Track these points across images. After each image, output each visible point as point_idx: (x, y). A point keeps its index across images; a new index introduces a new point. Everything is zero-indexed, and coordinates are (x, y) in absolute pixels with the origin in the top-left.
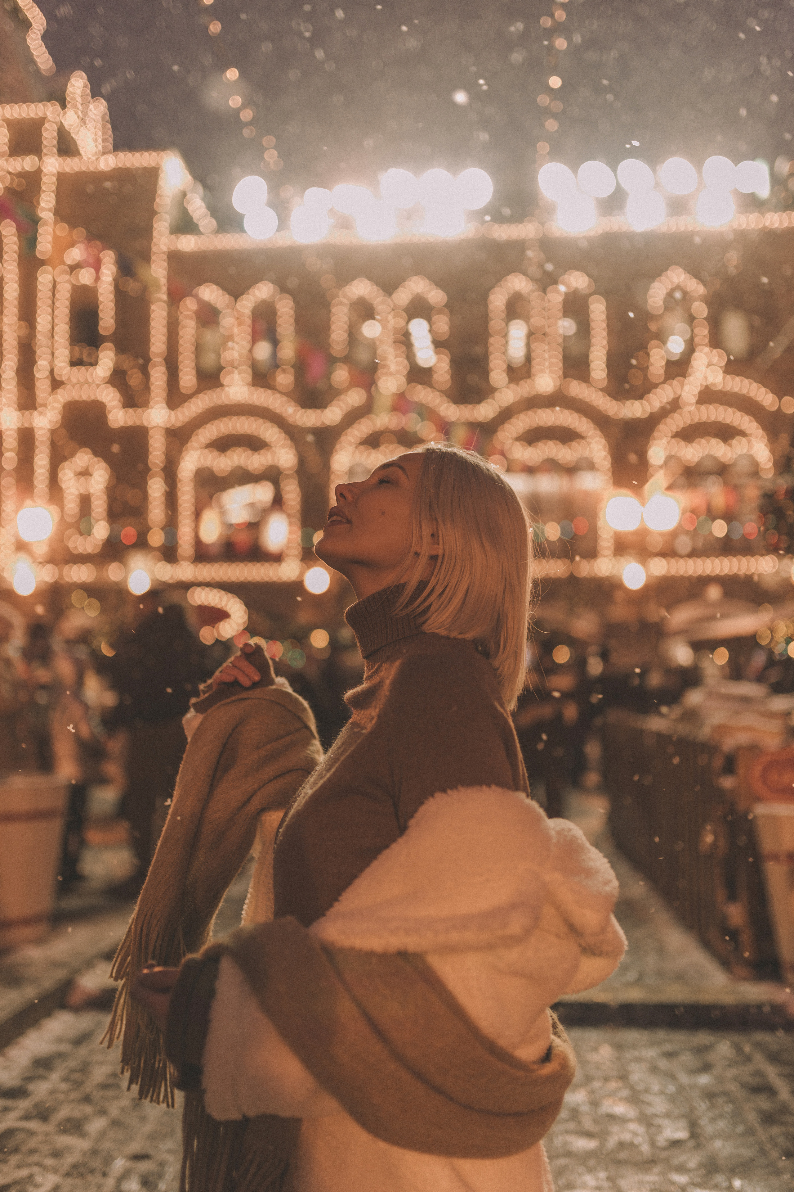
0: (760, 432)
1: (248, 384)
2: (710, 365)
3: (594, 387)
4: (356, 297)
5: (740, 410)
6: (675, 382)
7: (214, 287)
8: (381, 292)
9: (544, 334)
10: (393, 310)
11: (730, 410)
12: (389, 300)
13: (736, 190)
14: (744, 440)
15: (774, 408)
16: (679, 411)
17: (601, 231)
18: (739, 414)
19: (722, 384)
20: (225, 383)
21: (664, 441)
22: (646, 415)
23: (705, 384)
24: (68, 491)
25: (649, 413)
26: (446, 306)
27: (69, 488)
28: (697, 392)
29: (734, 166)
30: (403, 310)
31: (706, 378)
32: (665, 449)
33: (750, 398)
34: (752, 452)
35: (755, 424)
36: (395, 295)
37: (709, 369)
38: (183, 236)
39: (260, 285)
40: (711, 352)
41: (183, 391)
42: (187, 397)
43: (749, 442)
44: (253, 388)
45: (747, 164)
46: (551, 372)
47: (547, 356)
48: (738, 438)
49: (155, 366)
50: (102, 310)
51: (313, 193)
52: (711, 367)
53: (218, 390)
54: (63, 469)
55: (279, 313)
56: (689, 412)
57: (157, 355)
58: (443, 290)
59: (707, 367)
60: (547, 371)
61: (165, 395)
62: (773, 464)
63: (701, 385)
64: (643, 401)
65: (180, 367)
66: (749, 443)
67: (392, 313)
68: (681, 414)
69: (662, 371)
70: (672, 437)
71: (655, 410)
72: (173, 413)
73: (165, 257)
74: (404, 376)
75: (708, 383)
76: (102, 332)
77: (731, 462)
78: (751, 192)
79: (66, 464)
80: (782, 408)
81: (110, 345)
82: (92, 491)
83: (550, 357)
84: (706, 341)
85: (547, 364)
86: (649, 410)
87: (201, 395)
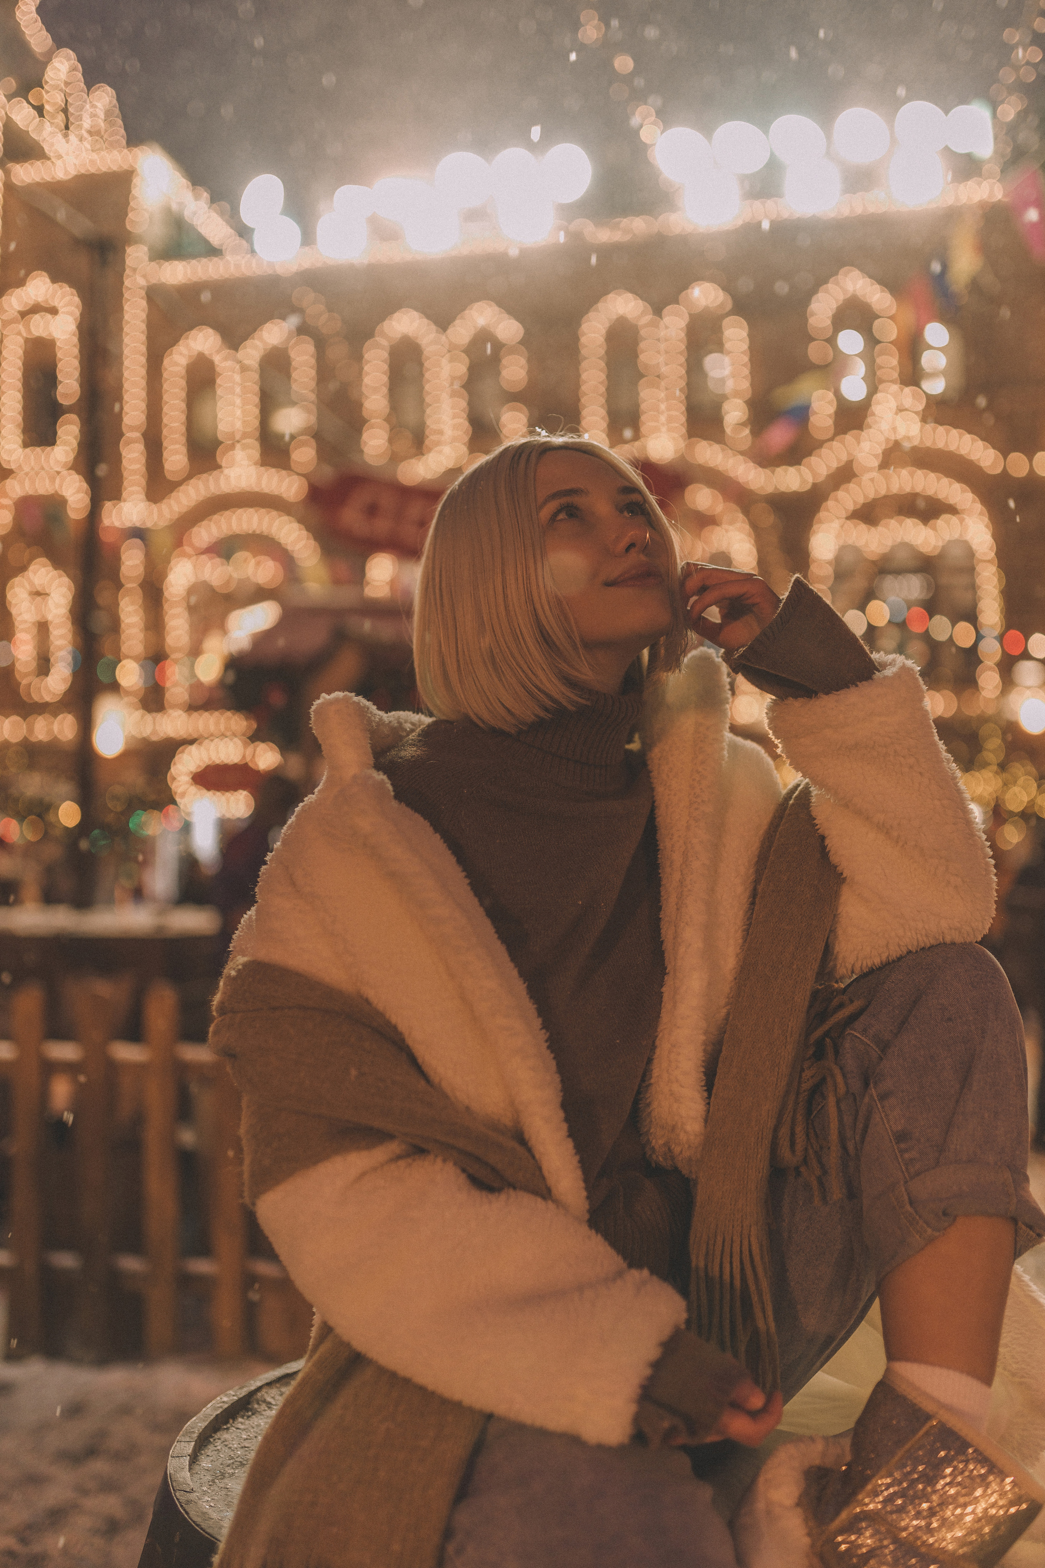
0: (979, 506)
1: (256, 464)
2: (900, 410)
3: (731, 449)
4: (399, 336)
5: (947, 476)
6: (849, 438)
7: (210, 331)
8: (433, 327)
9: (658, 376)
10: (449, 351)
11: (932, 476)
12: (444, 337)
13: (947, 148)
14: (954, 519)
15: (998, 470)
16: (854, 480)
17: (740, 222)
18: (945, 481)
19: (919, 439)
20: (223, 464)
21: (836, 525)
22: (808, 487)
23: (893, 438)
24: (19, 619)
25: (811, 484)
26: (522, 342)
27: (21, 614)
28: (880, 451)
29: (943, 114)
30: (463, 351)
31: (894, 429)
32: (838, 536)
33: (961, 456)
34: (968, 537)
35: (969, 496)
36: (450, 331)
37: (898, 417)
38: (167, 264)
39: (268, 326)
40: (902, 391)
41: (169, 476)
42: (174, 486)
43: (962, 521)
44: (263, 469)
45: (960, 110)
46: (670, 430)
47: (663, 407)
48: (945, 517)
49: (128, 443)
50: (61, 371)
51: (346, 193)
52: (904, 413)
53: (215, 473)
54: (12, 587)
55: (293, 363)
56: (872, 480)
57: (132, 429)
58: (517, 319)
59: (896, 414)
60: (664, 429)
61: (143, 482)
62: (995, 554)
63: (887, 440)
64: (802, 467)
65: (165, 444)
66: (961, 524)
67: (448, 355)
68: (859, 485)
69: (830, 422)
70: (847, 518)
71: (820, 479)
72: (154, 507)
73: (143, 293)
74: (465, 444)
75: (899, 437)
76: (61, 400)
77: (936, 553)
78: (967, 151)
79: (17, 580)
80: (1009, 470)
81: (74, 417)
82: (50, 618)
83: (669, 409)
84: (896, 375)
85: (663, 418)
86: (810, 480)
87: (193, 481)
